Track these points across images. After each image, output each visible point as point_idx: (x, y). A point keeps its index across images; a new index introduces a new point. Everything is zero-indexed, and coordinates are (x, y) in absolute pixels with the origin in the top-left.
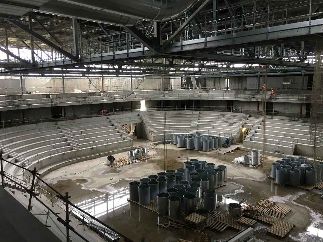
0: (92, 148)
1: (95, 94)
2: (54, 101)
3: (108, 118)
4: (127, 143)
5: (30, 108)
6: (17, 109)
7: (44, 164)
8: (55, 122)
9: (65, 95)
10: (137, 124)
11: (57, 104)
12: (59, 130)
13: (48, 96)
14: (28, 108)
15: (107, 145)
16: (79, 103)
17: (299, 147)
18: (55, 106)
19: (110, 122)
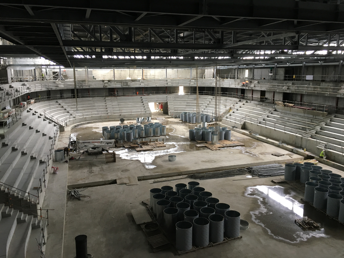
0: (120, 115)
1: (136, 81)
2: (106, 85)
3: (141, 98)
4: (147, 114)
5: (90, 88)
6: (82, 88)
7: (87, 119)
8: (104, 98)
9: (115, 81)
10: (163, 104)
11: (107, 86)
12: (105, 102)
13: (103, 81)
14: (88, 88)
15: (131, 114)
16: (122, 86)
17: (246, 123)
18: (106, 87)
19: (142, 100)
